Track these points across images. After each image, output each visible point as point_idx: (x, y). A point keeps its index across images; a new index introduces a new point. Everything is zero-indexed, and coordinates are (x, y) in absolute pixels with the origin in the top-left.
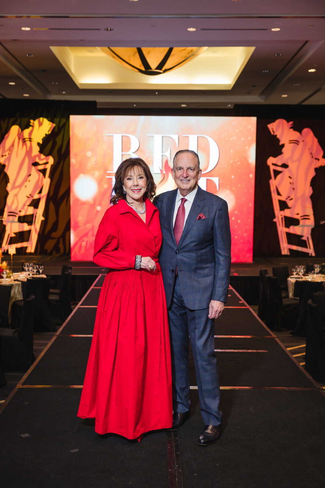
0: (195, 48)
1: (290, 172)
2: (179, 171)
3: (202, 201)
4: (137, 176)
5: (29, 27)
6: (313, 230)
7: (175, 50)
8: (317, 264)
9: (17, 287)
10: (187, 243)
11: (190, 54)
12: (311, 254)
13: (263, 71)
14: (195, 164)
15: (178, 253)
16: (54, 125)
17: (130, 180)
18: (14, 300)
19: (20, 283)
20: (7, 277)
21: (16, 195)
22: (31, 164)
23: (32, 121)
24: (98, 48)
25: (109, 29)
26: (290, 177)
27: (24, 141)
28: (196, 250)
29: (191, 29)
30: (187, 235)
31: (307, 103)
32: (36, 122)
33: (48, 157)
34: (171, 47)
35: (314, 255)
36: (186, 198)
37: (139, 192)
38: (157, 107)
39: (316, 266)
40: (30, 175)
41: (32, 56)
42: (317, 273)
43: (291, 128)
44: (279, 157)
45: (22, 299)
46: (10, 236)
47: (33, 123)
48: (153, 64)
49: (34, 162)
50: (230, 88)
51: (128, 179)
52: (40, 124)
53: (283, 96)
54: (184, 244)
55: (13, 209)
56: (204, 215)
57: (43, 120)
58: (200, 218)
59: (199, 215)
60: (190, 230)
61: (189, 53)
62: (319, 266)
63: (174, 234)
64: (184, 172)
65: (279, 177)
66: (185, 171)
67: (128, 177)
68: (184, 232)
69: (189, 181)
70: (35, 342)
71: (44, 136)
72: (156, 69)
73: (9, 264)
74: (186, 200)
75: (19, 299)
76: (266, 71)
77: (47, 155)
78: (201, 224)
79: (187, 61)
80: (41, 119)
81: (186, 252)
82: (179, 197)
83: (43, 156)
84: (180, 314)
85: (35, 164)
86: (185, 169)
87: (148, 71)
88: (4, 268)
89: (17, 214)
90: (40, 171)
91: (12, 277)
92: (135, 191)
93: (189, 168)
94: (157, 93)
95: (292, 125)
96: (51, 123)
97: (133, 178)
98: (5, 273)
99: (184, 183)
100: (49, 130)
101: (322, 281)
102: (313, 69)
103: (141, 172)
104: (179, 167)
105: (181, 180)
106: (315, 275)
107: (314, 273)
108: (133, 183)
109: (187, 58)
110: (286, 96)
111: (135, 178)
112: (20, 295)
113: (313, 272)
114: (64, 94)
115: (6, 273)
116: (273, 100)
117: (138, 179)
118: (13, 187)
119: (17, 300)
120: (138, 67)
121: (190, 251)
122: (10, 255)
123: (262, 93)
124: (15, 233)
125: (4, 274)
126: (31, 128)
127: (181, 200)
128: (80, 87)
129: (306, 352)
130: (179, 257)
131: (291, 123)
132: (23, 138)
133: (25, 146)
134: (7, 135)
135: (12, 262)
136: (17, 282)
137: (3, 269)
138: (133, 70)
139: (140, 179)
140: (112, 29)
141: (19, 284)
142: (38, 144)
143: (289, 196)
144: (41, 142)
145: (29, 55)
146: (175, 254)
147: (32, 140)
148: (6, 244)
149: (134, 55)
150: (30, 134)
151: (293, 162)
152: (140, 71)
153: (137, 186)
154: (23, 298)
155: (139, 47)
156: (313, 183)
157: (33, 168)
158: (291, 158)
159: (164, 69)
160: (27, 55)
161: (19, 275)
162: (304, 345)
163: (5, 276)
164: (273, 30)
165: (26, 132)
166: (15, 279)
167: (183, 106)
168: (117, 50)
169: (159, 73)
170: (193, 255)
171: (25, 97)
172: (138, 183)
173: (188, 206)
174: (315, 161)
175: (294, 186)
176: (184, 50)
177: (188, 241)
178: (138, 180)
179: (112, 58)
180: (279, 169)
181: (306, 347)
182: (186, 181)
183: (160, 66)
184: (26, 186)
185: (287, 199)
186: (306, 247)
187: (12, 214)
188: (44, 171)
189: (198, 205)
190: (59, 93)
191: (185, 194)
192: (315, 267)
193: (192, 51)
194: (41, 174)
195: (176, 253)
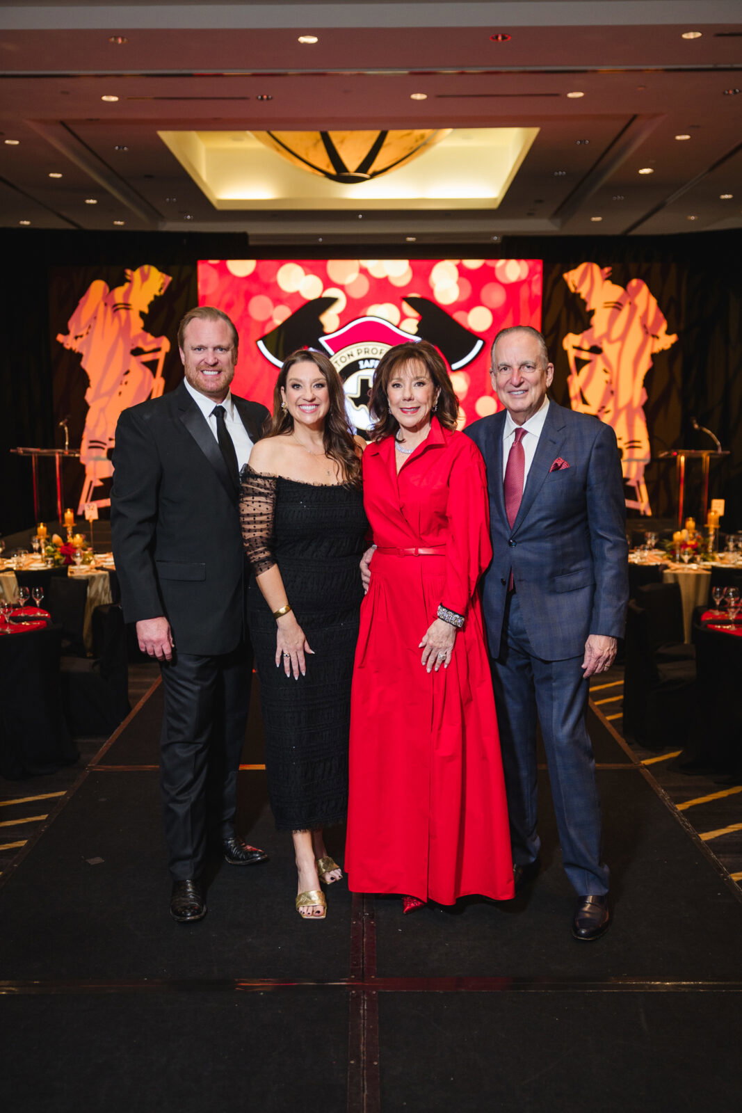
0: (427, 132)
1: (606, 362)
2: (504, 372)
3: (561, 432)
4: (411, 381)
5: (117, 96)
6: (647, 468)
7: (392, 135)
8: (652, 531)
9: (102, 580)
10: (533, 520)
11: (420, 142)
12: (644, 512)
13: (556, 173)
14: (535, 355)
15: (514, 544)
16: (170, 278)
17: (398, 389)
18: (96, 604)
19: (107, 573)
20: (83, 563)
21: (102, 410)
22: (129, 351)
23: (129, 272)
24: (249, 133)
25: (265, 97)
26: (605, 371)
27: (115, 308)
28: (553, 535)
29: (419, 97)
30: (531, 506)
31: (638, 231)
32: (137, 275)
33: (159, 339)
34: (384, 129)
35: (649, 513)
36: (524, 427)
37: (414, 412)
38: (361, 242)
39: (649, 534)
40: (127, 372)
41: (125, 149)
42: (650, 549)
43: (608, 279)
44: (586, 333)
45: (111, 602)
46: (93, 485)
47: (131, 276)
48: (352, 163)
49: (134, 347)
50: (495, 206)
51: (393, 386)
52: (145, 278)
53: (594, 219)
54: (526, 524)
55: (97, 436)
56: (565, 460)
57: (149, 270)
58: (557, 468)
59: (555, 462)
60: (537, 494)
61: (417, 141)
62: (654, 535)
63: (505, 506)
64: (513, 374)
65: (585, 370)
66: (516, 371)
67: (394, 381)
68: (525, 500)
69: (526, 391)
70: (131, 680)
71: (152, 298)
72: (358, 171)
73: (87, 539)
74: (525, 432)
75: (105, 603)
76: (560, 173)
77: (157, 335)
78: (561, 480)
79: (414, 154)
80: (146, 267)
81: (530, 540)
82: (510, 426)
83: (150, 337)
84: (518, 668)
85: (137, 352)
86: (516, 367)
87: (341, 175)
88: (78, 546)
89: (105, 444)
90: (147, 364)
91: (93, 563)
92: (405, 410)
93: (523, 365)
94: (360, 216)
95: (611, 274)
96: (164, 275)
97: (404, 384)
98: (79, 555)
99: (515, 398)
100: (161, 289)
101: (659, 563)
102: (647, 168)
103: (422, 372)
104: (501, 365)
105: (509, 392)
106: (646, 553)
107: (644, 549)
108: (403, 395)
109: (413, 150)
110: (599, 219)
111: (407, 384)
112: (107, 595)
113: (642, 546)
114: (190, 220)
115: (81, 556)
116: (575, 227)
117: (415, 386)
118: (97, 396)
119: (102, 603)
120: (324, 168)
121: (540, 538)
122: (88, 521)
123: (556, 214)
124: (102, 480)
125: (77, 557)
126: (127, 285)
127: (514, 433)
128: (219, 207)
129: (625, 695)
130: (517, 552)
131: (606, 270)
132: (113, 304)
133: (116, 320)
134: (83, 299)
135: (91, 533)
136: (101, 572)
137: (76, 549)
138: (314, 173)
139: (418, 388)
140: (270, 97)
141: (105, 575)
142: (142, 314)
143: (603, 405)
144: (146, 310)
145: (119, 148)
146: (507, 546)
147: (130, 307)
148: (86, 501)
149: (315, 145)
150: (127, 294)
151: (610, 342)
152: (328, 175)
153: (410, 400)
154: (113, 600)
155: (324, 130)
156: (648, 382)
157: (133, 359)
158: (607, 335)
159: (371, 171)
160: (117, 148)
161: (106, 558)
162: (622, 682)
163: (78, 560)
164: (570, 95)
165: (119, 293)
166: (99, 566)
167: (410, 239)
168: (283, 135)
169: (363, 179)
170: (547, 545)
171: (117, 225)
172: (412, 394)
173: (530, 446)
174: (650, 339)
175: (613, 387)
176: (408, 135)
177: (533, 517)
178: (413, 388)
179: (274, 152)
180: (585, 356)
181: (625, 684)
182: (519, 393)
183: (364, 166)
184: (120, 393)
185: (599, 411)
186: (636, 500)
187: (96, 445)
188: (152, 365)
189: (551, 441)
190: (181, 218)
191: (521, 420)
192: (647, 537)
193: (422, 137)
194: (148, 372)
195: (510, 544)
